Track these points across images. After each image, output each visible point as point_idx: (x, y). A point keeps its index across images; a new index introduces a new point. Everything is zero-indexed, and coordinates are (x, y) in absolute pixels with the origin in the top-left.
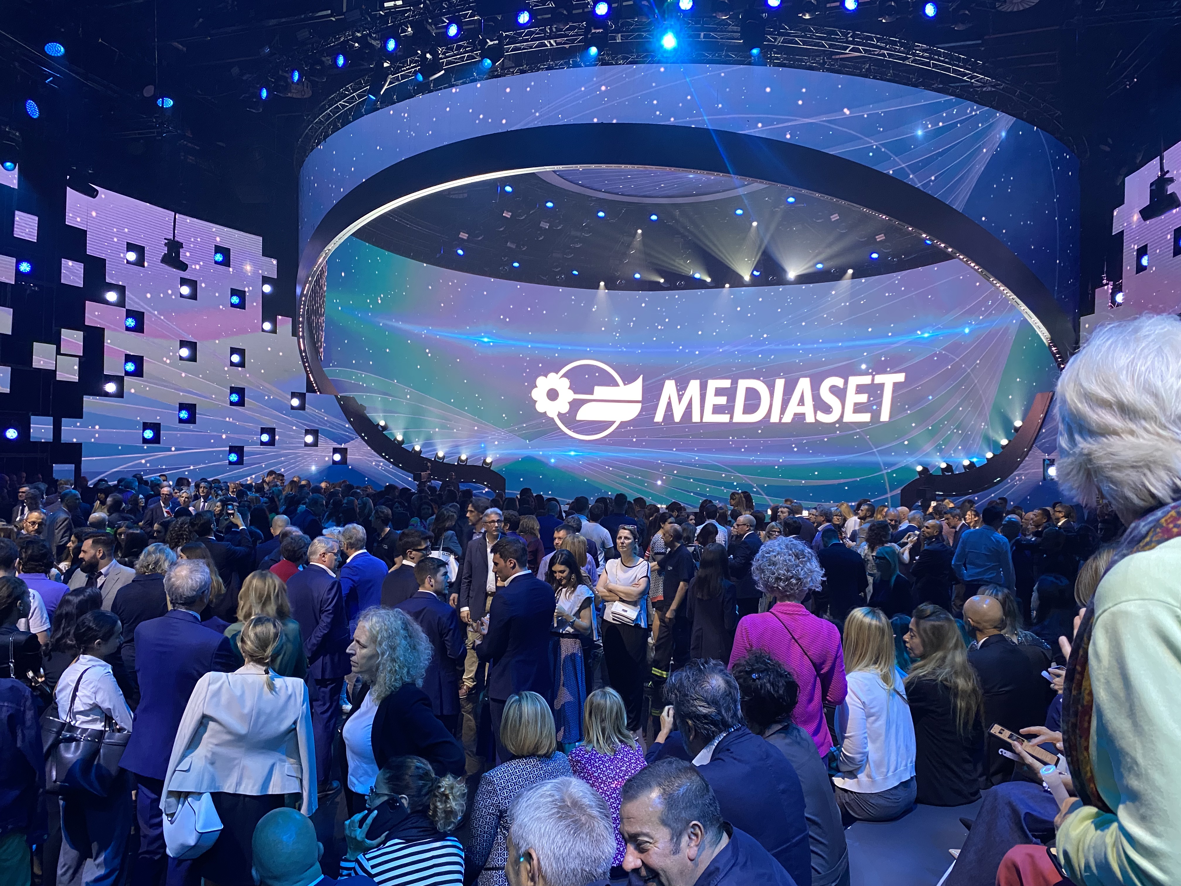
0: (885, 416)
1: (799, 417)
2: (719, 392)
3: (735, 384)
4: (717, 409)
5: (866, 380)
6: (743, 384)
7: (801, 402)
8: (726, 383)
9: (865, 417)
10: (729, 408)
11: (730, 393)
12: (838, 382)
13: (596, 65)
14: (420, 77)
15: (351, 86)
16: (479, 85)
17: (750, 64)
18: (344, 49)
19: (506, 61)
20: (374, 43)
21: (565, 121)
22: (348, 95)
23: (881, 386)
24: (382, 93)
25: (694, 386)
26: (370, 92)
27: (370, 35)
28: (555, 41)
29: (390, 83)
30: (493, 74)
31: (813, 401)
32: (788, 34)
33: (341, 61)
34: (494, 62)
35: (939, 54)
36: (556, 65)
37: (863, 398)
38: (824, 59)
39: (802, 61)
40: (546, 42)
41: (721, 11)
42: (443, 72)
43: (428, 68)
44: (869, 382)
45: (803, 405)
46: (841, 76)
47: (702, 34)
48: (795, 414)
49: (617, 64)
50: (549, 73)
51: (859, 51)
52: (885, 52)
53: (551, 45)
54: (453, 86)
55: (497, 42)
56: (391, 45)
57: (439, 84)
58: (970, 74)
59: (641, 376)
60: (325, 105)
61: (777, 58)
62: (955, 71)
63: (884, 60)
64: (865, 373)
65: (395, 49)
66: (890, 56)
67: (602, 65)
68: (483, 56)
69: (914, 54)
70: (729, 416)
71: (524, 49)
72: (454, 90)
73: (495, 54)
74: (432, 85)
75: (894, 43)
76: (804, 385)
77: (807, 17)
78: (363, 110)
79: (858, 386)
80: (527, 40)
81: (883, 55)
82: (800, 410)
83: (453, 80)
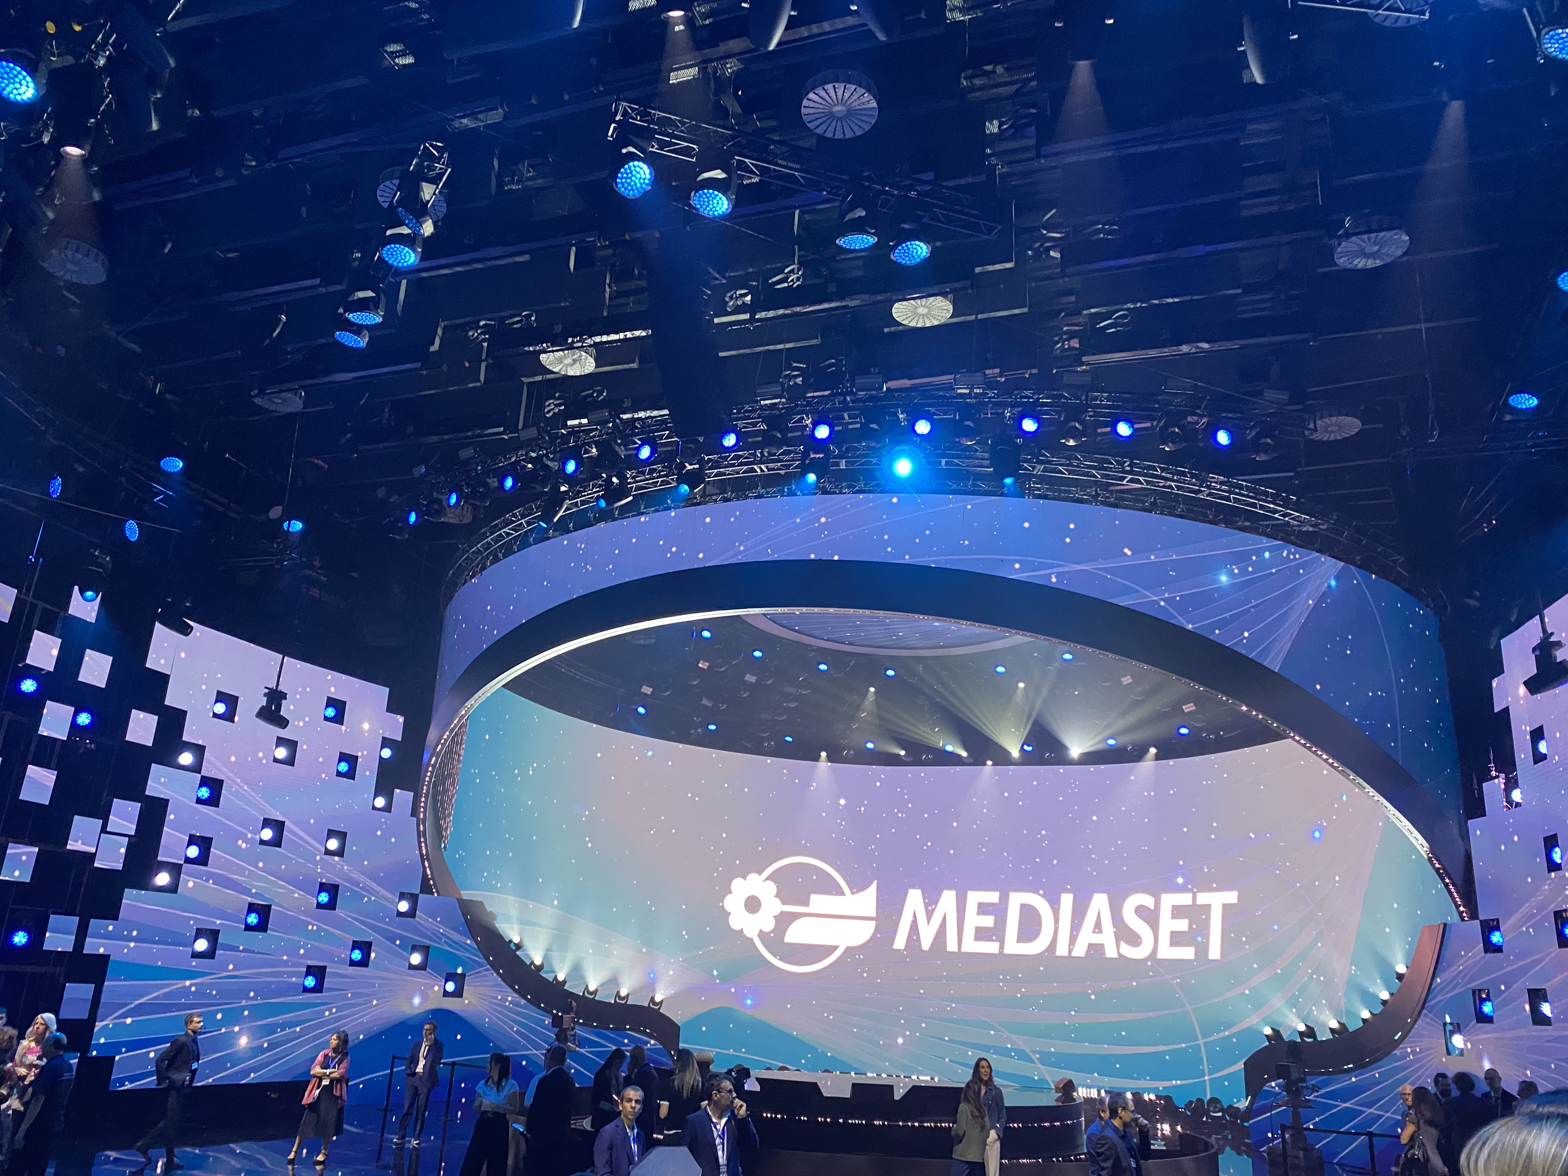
0: (1214, 952)
1: (1096, 949)
2: (983, 908)
3: (1004, 899)
4: (981, 934)
5: (1185, 899)
6: (1017, 899)
7: (1098, 927)
8: (993, 897)
9: (1187, 953)
10: (996, 933)
11: (999, 911)
12: (1148, 901)
13: (815, 494)
14: (603, 503)
15: (519, 512)
16: (673, 514)
17: (1002, 495)
18: (514, 470)
19: (708, 487)
20: (549, 463)
21: (776, 557)
22: (515, 522)
23: (1208, 907)
24: (555, 520)
25: (948, 898)
26: (539, 518)
27: (547, 455)
28: (767, 467)
29: (567, 509)
30: (690, 502)
31: (1114, 927)
32: (1050, 462)
33: (509, 483)
34: (692, 488)
35: (1241, 487)
36: (768, 493)
37: (1182, 925)
38: (1096, 491)
39: (1069, 492)
40: (755, 467)
41: (966, 436)
42: (631, 498)
43: (613, 494)
44: (1190, 903)
45: (1100, 932)
46: (1119, 511)
47: (943, 461)
48: (1091, 946)
49: (841, 493)
50: (758, 502)
51: (1140, 482)
52: (1173, 484)
53: (762, 470)
54: (642, 514)
55: (697, 466)
56: (571, 467)
57: (625, 511)
58: (1282, 511)
59: (875, 882)
60: (485, 533)
61: (1038, 489)
62: (1262, 507)
63: (1171, 492)
64: (1182, 889)
65: (575, 471)
66: (1179, 488)
67: (822, 494)
68: (680, 482)
69: (1209, 487)
70: (997, 944)
71: (729, 474)
72: (643, 519)
73: (692, 480)
74: (617, 513)
75: (1183, 474)
76: (1100, 902)
77: (1072, 443)
78: (531, 540)
79: (1174, 908)
80: (733, 465)
81: (1170, 487)
82: (1097, 939)
83: (642, 507)
